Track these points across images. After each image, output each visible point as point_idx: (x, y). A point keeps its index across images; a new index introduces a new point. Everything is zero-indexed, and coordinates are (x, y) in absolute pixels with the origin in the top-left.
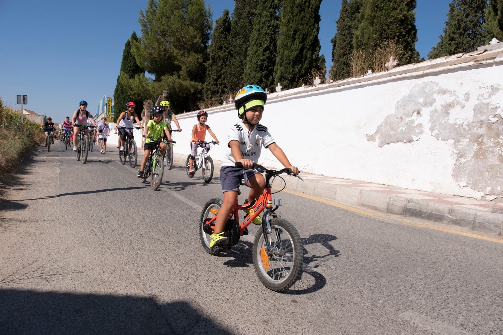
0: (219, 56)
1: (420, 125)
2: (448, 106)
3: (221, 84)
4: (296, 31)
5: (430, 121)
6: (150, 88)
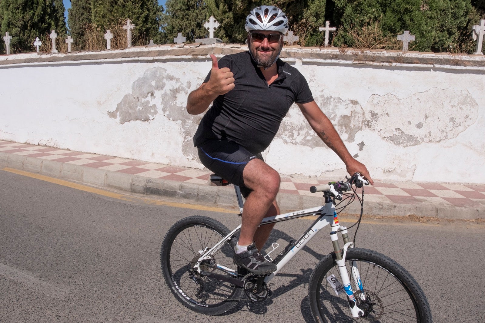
1: (154, 106)
2: (175, 90)
5: (162, 103)
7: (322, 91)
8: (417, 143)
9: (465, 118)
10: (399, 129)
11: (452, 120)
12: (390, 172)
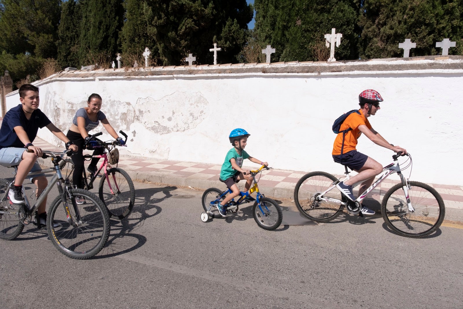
0: (67, 36)
3: (70, 60)
4: (100, 23)
6: (7, 66)
7: (110, 97)
8: (169, 132)
9: (201, 113)
10: (157, 122)
11: (191, 114)
12: (154, 152)
